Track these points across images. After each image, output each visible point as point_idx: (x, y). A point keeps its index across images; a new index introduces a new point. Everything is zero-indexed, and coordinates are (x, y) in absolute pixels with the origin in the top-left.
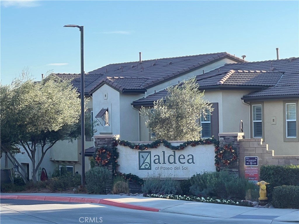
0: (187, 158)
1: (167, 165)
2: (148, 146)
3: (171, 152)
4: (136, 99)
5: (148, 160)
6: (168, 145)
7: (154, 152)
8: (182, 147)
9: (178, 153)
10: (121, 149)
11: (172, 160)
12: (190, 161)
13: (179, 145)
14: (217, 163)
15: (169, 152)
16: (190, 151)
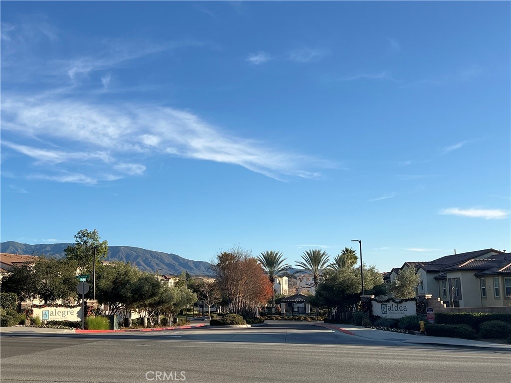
0: (403, 308)
1: (394, 311)
2: (385, 301)
3: (396, 305)
4: (436, 275)
5: (385, 309)
6: (394, 301)
7: (388, 304)
8: (400, 302)
9: (399, 305)
10: (372, 302)
11: (396, 309)
12: (405, 309)
13: (398, 301)
14: (417, 311)
15: (395, 305)
16: (404, 304)
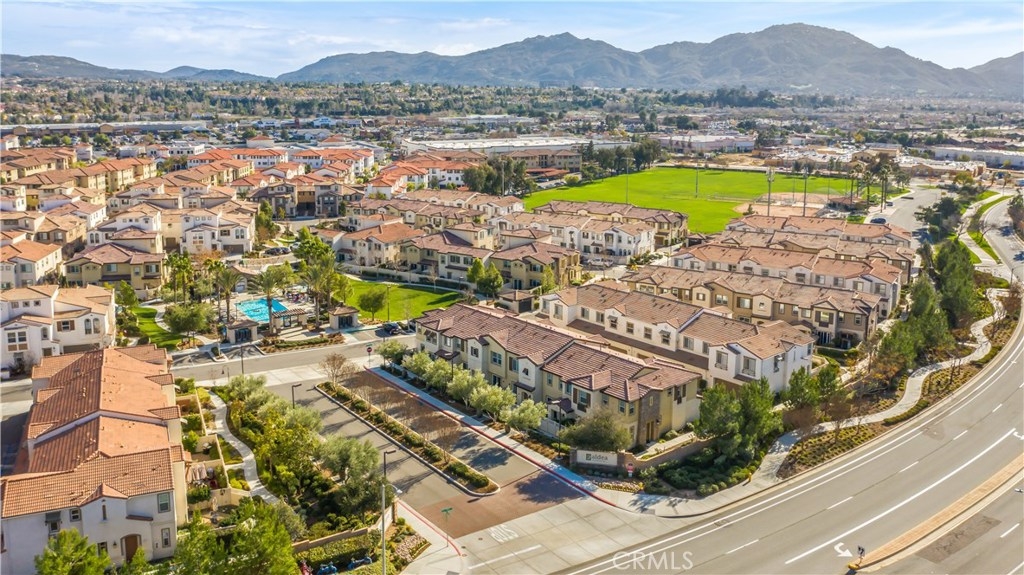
5: (589, 457)
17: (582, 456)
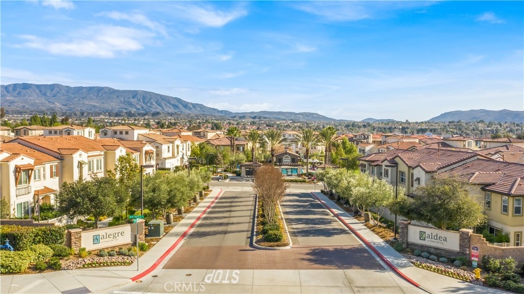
0: (443, 238)
5: (424, 236)
11: (435, 238)
12: (445, 240)
15: (434, 234)
17: (416, 233)
